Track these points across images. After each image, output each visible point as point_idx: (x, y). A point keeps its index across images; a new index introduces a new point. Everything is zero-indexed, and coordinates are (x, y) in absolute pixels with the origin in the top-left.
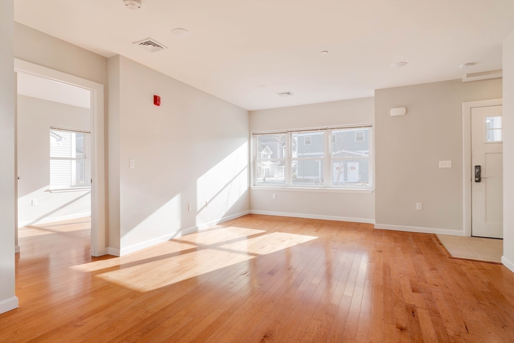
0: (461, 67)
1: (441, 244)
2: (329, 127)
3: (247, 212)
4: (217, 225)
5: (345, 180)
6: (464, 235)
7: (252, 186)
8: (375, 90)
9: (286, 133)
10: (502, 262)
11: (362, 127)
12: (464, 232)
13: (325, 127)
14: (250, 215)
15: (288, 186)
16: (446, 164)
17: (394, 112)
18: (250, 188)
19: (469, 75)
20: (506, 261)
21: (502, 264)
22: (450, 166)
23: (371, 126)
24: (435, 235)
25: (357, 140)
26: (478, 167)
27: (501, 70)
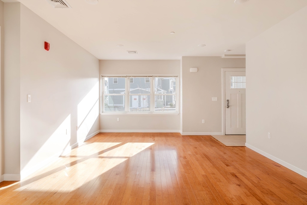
0: (225, 51)
1: (217, 140)
2: (154, 75)
3: (98, 132)
4: (84, 142)
5: (139, 106)
6: (222, 135)
7: (101, 113)
8: (182, 57)
9: (126, 77)
10: (246, 146)
11: (172, 77)
12: (222, 133)
13: (151, 75)
14: (100, 134)
15: (127, 112)
16: (214, 99)
17: (192, 70)
18: (100, 114)
19: (226, 55)
20: (247, 145)
21: (246, 147)
22: (217, 100)
23: (177, 77)
24: (211, 136)
25: (146, 82)
26: (228, 101)
27: (245, 55)
